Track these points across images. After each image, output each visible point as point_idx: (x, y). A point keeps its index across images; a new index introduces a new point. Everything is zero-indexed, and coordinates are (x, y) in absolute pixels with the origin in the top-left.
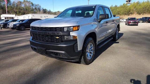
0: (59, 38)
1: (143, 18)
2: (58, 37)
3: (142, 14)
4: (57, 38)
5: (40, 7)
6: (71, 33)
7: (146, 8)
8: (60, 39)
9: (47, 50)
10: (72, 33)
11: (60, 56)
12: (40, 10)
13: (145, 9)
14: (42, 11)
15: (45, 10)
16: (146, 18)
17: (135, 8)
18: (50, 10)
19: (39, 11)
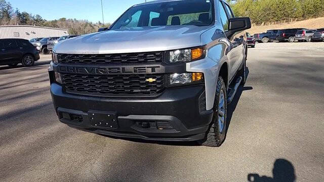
0: (154, 80)
1: (269, 32)
2: (153, 78)
3: (263, 23)
4: (151, 80)
5: (9, 7)
6: (188, 65)
7: (270, 9)
8: (159, 84)
9: (119, 117)
10: (191, 66)
11: (158, 128)
12: (9, 17)
13: (268, 12)
14: (14, 17)
15: (25, 15)
16: (275, 31)
17: (246, 10)
18: (38, 16)
19: (5, 18)
